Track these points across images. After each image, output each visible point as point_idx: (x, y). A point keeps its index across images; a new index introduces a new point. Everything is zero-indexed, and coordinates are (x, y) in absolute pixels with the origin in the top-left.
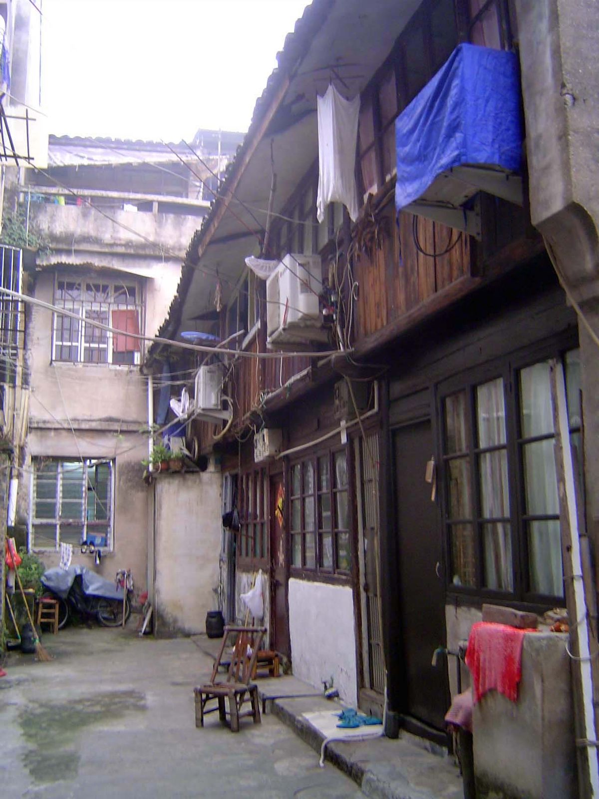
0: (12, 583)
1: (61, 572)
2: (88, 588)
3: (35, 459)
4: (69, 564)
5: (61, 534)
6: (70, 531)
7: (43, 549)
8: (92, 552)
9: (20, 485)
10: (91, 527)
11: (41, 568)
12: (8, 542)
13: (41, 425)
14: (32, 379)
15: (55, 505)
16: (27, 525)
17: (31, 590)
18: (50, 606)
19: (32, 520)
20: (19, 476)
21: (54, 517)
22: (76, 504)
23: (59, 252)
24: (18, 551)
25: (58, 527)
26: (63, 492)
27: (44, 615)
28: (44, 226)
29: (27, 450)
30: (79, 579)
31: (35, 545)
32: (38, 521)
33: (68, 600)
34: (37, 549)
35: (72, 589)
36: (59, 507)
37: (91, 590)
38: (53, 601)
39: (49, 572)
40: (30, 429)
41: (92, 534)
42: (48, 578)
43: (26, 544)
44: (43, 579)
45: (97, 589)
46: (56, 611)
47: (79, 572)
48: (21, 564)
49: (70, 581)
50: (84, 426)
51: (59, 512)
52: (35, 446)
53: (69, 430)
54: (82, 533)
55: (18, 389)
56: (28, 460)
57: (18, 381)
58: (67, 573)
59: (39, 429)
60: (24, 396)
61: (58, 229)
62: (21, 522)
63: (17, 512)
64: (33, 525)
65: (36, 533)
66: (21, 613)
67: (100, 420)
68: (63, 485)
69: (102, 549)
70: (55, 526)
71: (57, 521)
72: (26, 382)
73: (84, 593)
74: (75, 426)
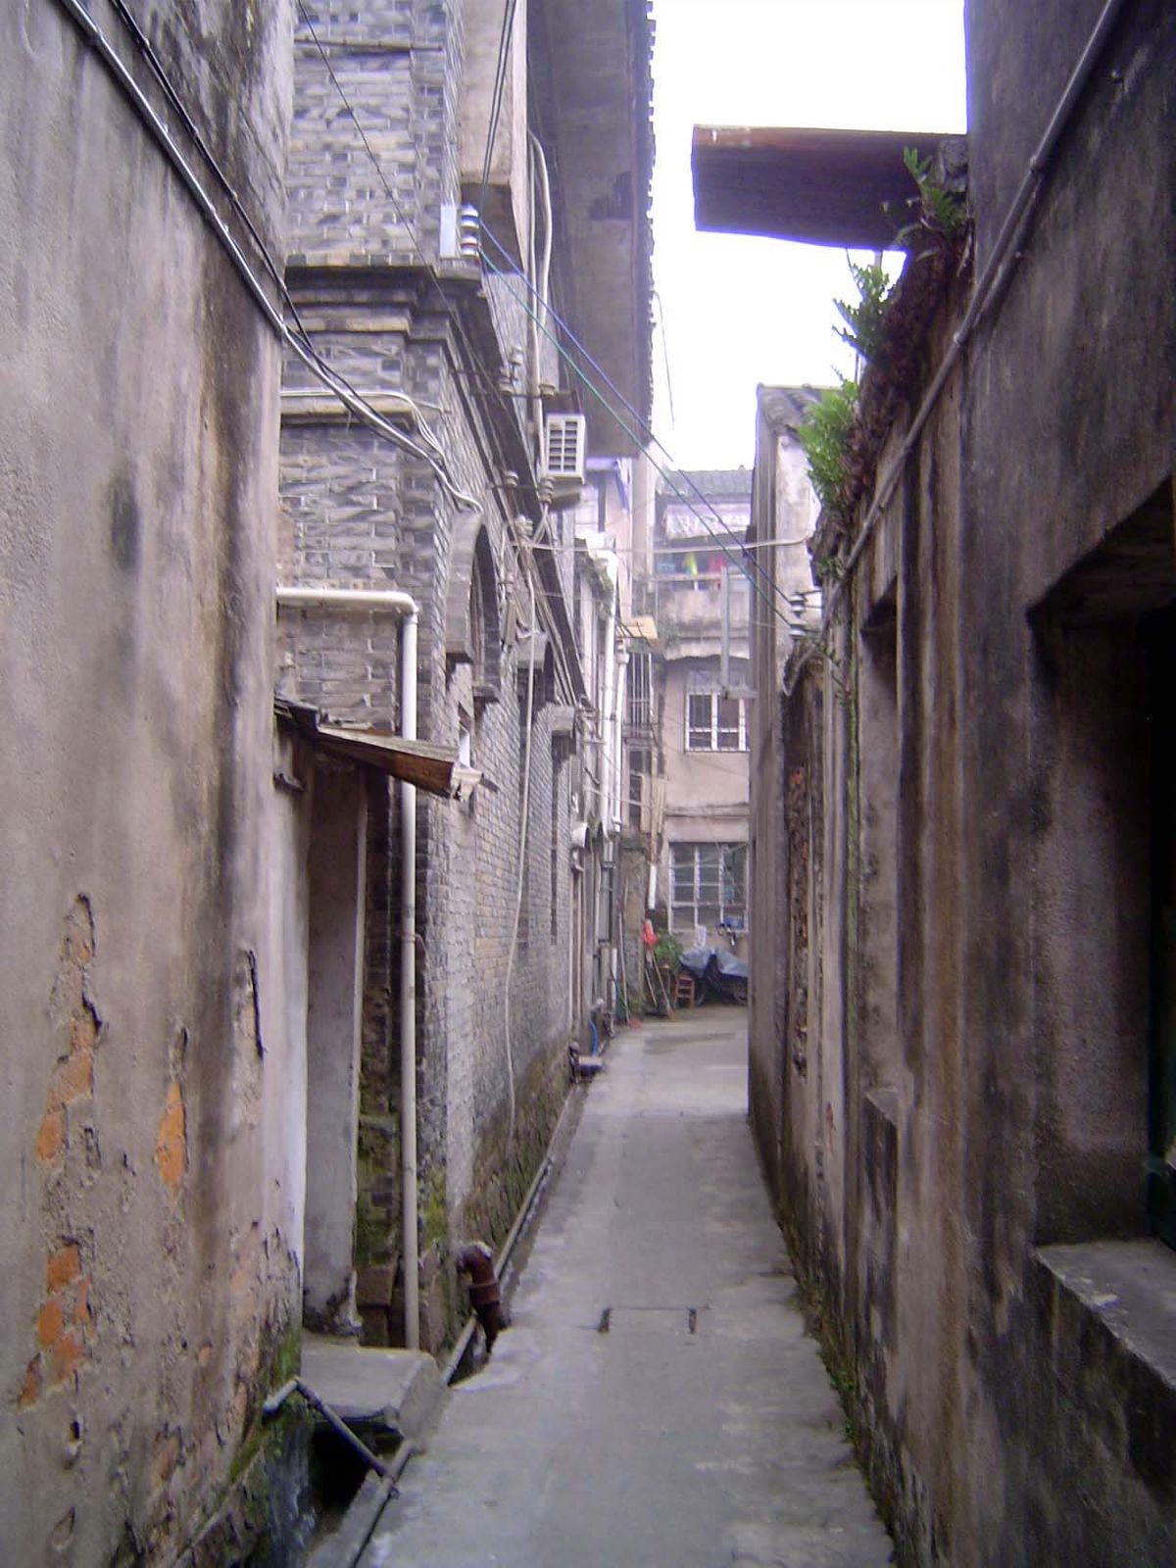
0: (649, 959)
1: (697, 951)
2: (722, 967)
3: (672, 844)
4: (703, 944)
5: (699, 916)
6: (708, 914)
7: (682, 931)
8: (729, 934)
9: (659, 871)
10: (727, 910)
11: (679, 948)
12: (643, 923)
13: (677, 812)
14: (667, 768)
15: (692, 888)
16: (666, 908)
17: (667, 967)
18: (689, 983)
19: (671, 903)
20: (658, 861)
21: (692, 900)
22: (713, 887)
23: (687, 640)
24: (655, 931)
25: (696, 912)
26: (701, 876)
27: (681, 991)
28: (673, 616)
29: (664, 837)
30: (713, 958)
31: (675, 927)
32: (677, 904)
33: (705, 978)
34: (676, 931)
35: (709, 966)
36: (697, 890)
37: (727, 970)
38: (689, 979)
39: (687, 952)
40: (667, 816)
41: (730, 916)
42: (686, 958)
43: (665, 926)
44: (681, 958)
45: (733, 969)
46: (692, 988)
47: (713, 952)
48: (659, 943)
49: (705, 961)
50: (718, 812)
51: (697, 896)
52: (672, 832)
53: (704, 817)
54: (719, 916)
55: (654, 779)
56: (666, 845)
57: (654, 771)
58: (702, 954)
59: (676, 816)
60: (660, 785)
61: (687, 617)
62: (661, 905)
63: (657, 896)
64: (673, 908)
65: (675, 915)
66: (658, 986)
67: (735, 806)
68: (700, 869)
69: (737, 932)
70: (692, 909)
71: (695, 904)
72: (661, 770)
73: (720, 973)
74: (709, 812)
